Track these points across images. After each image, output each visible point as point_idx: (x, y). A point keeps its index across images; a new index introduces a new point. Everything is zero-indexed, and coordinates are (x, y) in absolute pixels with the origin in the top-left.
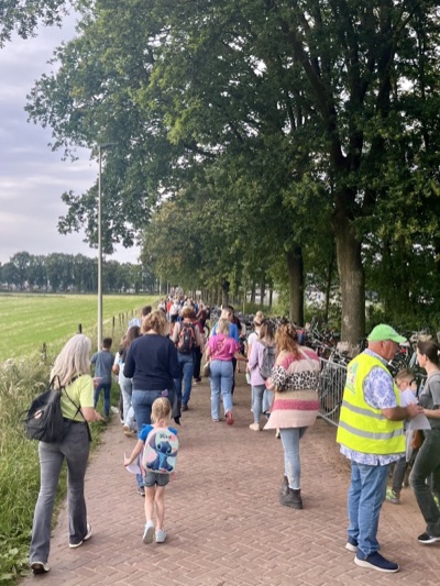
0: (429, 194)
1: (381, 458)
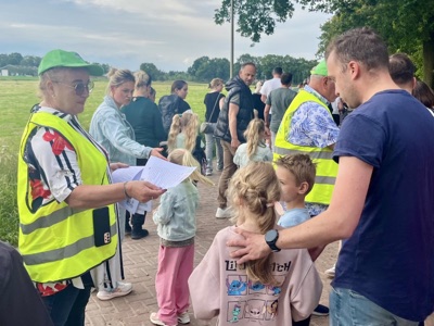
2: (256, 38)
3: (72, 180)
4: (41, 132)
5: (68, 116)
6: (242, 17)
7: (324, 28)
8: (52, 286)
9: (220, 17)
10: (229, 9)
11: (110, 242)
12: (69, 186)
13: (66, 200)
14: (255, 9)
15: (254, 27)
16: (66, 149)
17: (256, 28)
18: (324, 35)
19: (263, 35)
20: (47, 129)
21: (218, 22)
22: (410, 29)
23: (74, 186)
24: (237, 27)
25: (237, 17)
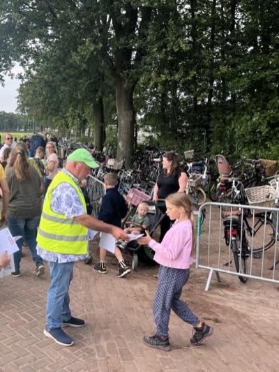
0: (177, 50)
1: (59, 256)
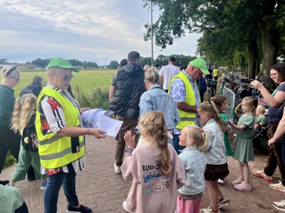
2: (164, 47)
3: (60, 123)
4: (46, 99)
5: (60, 90)
6: (157, 37)
7: (199, 41)
8: (53, 171)
9: (147, 37)
10: (151, 34)
11: (79, 151)
12: (59, 126)
13: (58, 133)
14: (164, 33)
15: (163, 41)
16: (58, 107)
17: (164, 42)
18: (199, 44)
19: (167, 45)
20: (49, 97)
21: (146, 40)
22: (241, 39)
23: (62, 126)
24: (154, 42)
25: (154, 37)
